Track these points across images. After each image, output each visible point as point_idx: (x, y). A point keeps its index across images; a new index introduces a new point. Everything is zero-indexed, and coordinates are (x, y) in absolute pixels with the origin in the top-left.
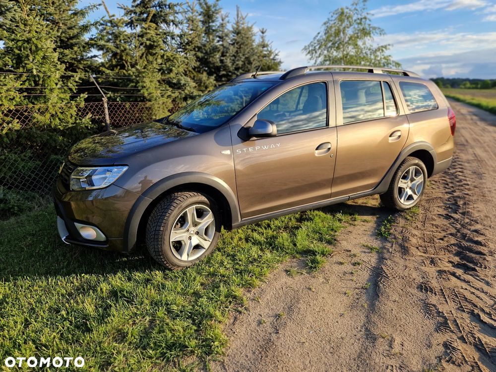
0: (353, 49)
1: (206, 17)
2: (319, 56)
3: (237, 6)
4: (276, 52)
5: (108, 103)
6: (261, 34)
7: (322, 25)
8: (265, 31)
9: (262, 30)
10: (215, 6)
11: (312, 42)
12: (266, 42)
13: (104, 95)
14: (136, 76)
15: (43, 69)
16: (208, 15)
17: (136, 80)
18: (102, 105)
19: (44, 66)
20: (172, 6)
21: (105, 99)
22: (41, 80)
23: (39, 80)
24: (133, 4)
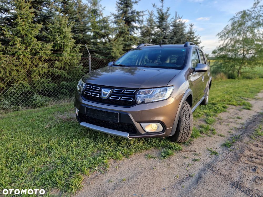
0: (250, 34)
1: (161, 20)
2: (227, 39)
3: (176, 12)
4: (199, 36)
5: (91, 58)
6: (190, 27)
7: (230, 20)
8: (193, 25)
9: (191, 25)
10: (166, 13)
11: (222, 31)
12: (193, 31)
13: (90, 55)
14: (110, 47)
15: (63, 41)
16: (162, 18)
17: (110, 48)
18: (88, 59)
19: (64, 40)
20: (138, 13)
21: (90, 56)
22: (63, 46)
23: (62, 46)
24: (118, 13)
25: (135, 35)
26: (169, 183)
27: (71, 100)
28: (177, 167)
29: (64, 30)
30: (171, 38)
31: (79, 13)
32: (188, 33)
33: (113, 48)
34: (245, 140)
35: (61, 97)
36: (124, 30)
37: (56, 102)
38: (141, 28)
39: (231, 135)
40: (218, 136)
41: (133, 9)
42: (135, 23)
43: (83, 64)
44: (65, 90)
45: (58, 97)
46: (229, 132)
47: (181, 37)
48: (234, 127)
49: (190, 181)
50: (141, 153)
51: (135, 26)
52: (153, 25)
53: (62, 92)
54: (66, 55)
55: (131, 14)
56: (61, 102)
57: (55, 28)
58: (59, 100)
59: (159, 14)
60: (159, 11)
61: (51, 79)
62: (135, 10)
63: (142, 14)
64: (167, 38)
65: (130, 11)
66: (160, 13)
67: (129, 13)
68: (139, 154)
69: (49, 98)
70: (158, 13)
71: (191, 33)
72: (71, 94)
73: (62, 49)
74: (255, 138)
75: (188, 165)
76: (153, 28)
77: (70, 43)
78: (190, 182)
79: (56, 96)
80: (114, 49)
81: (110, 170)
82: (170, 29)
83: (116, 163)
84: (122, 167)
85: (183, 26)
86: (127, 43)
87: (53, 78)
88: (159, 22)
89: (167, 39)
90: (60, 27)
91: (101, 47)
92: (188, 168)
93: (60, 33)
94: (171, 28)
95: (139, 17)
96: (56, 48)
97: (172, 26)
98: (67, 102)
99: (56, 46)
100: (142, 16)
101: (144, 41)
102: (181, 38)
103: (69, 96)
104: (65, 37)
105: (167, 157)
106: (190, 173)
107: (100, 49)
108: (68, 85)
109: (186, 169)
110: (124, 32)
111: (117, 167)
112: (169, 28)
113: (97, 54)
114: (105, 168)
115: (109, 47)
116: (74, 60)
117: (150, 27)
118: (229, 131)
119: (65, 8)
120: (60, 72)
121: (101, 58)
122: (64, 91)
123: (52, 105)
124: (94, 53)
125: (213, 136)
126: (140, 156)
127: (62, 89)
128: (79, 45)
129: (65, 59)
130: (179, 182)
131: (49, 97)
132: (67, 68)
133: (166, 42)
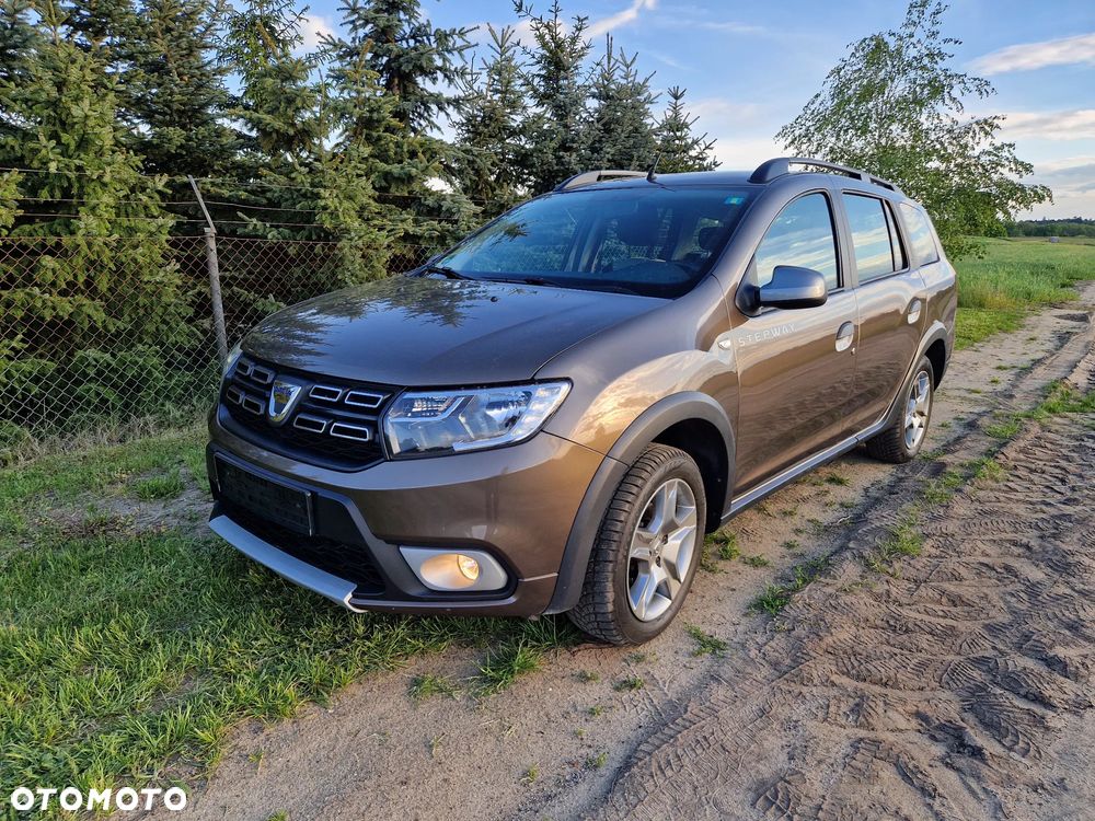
1: (552, 68)
3: (608, 35)
4: (708, 140)
5: (218, 240)
6: (673, 101)
7: (827, 77)
8: (683, 94)
9: (673, 90)
11: (799, 118)
12: (683, 119)
13: (211, 223)
14: (313, 185)
15: (77, 162)
16: (557, 61)
17: (312, 193)
18: (202, 242)
19: (82, 156)
20: (442, 37)
21: (211, 231)
22: (76, 185)
23: (71, 186)
24: (353, 35)
25: (434, 134)
26: (488, 811)
27: (129, 430)
28: (540, 729)
29: (76, 111)
30: (593, 150)
31: (169, 30)
32: (661, 128)
33: (324, 193)
34: (844, 577)
35: (78, 420)
36: (378, 110)
37: (52, 448)
38: (456, 103)
39: (795, 556)
40: (741, 567)
41: (422, 20)
42: (434, 80)
43: (178, 266)
44: (93, 386)
45: (60, 423)
46: (789, 546)
47: (632, 142)
48: (812, 521)
49: (583, 787)
50: (392, 674)
51: (431, 95)
52: (513, 93)
53: (80, 398)
54: (93, 226)
55: (412, 42)
56: (76, 441)
57: (37, 102)
58: (69, 435)
59: (544, 45)
60: (544, 30)
61: (23, 341)
62: (429, 24)
63: (459, 43)
64: (575, 145)
65: (407, 29)
66: (547, 37)
67: (403, 38)
68: (381, 680)
69: (18, 428)
70: (541, 37)
71: (675, 125)
72: (127, 405)
73: (75, 201)
74: (884, 565)
75: (592, 712)
76: (513, 105)
77: (108, 169)
78: (582, 794)
79: (51, 416)
80: (328, 198)
81: (225, 774)
82: (586, 110)
83: (262, 737)
84: (285, 749)
85: (642, 98)
86: (395, 169)
87: (28, 335)
88: (546, 78)
89: (577, 150)
90: (60, 99)
91: (274, 186)
92: (587, 729)
93: (63, 124)
94: (592, 104)
95: (448, 56)
96: (44, 196)
97: (594, 96)
98: (110, 440)
99: (42, 185)
100: (460, 50)
101: (478, 160)
102: (634, 146)
103: (115, 415)
104: (84, 143)
105: (505, 683)
106: (591, 752)
107: (269, 195)
108: (109, 365)
109: (576, 734)
110: (378, 121)
111: (259, 757)
112: (584, 106)
113: (254, 221)
114: (202, 767)
115: (308, 186)
116: (135, 247)
117: (503, 100)
118: (792, 538)
119: (94, 9)
120: (66, 307)
121: (272, 235)
122: (88, 391)
123: (32, 461)
124: (240, 214)
125: (721, 564)
126: (385, 688)
127: (78, 383)
128: (157, 178)
129: (90, 245)
130: (534, 802)
131: (17, 421)
132: (103, 283)
133: (569, 163)
